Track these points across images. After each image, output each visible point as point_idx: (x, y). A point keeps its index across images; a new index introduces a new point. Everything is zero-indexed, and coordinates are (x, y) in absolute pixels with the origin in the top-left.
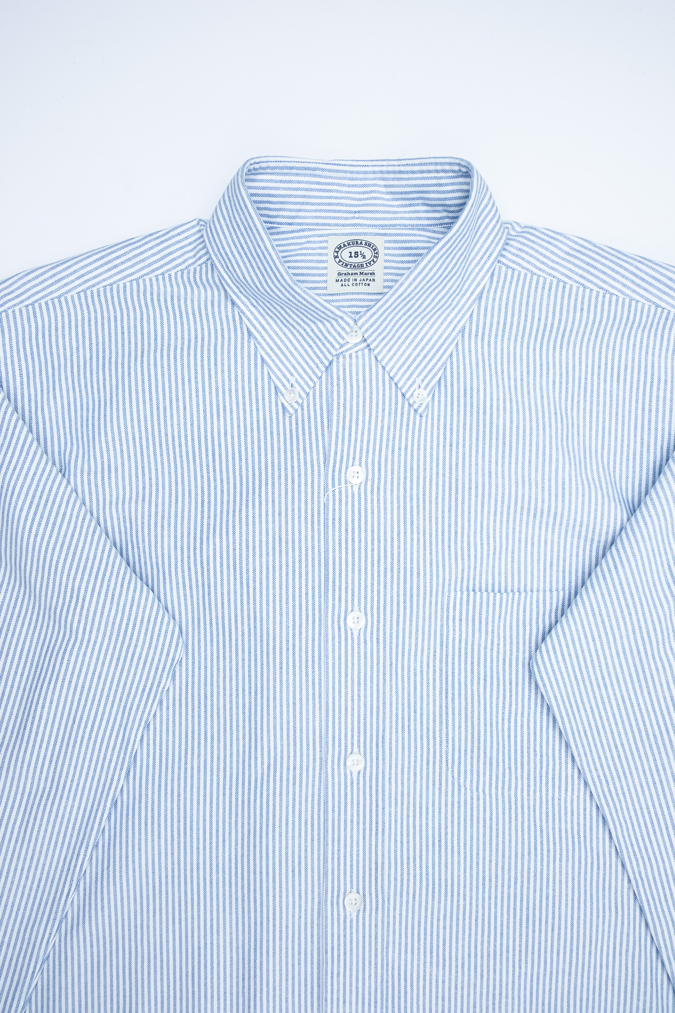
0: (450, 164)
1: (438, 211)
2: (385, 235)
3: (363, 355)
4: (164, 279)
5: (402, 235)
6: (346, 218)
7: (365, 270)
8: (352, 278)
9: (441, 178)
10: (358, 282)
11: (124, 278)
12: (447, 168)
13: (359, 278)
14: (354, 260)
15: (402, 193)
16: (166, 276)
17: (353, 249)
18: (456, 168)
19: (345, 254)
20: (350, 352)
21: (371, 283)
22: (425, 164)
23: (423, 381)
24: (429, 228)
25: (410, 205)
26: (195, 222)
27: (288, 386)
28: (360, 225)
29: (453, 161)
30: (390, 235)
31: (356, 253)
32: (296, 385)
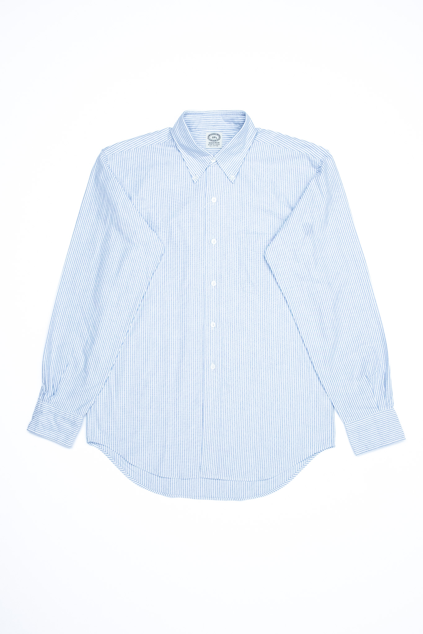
0: (240, 112)
1: (237, 125)
2: (222, 132)
3: (216, 166)
4: (159, 144)
5: (227, 132)
6: (211, 127)
7: (216, 142)
8: (213, 144)
9: (238, 116)
10: (215, 145)
11: (148, 144)
12: (239, 113)
13: (215, 144)
14: (213, 139)
15: (227, 120)
16: (160, 143)
17: (213, 136)
18: (242, 113)
19: (211, 137)
20: (212, 165)
21: (218, 145)
22: (233, 112)
23: (233, 173)
24: (235, 130)
25: (230, 123)
26: (168, 128)
27: (194, 175)
28: (215, 129)
29: (241, 111)
30: (224, 132)
31: (214, 137)
32: (197, 174)
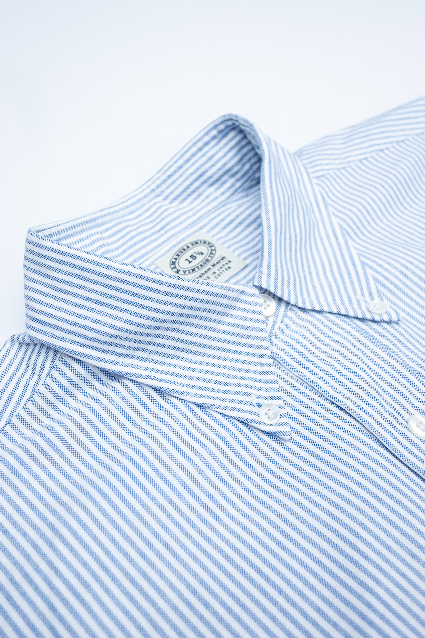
0: (207, 133)
1: (226, 182)
2: (201, 228)
3: (291, 319)
4: (14, 427)
5: (215, 217)
6: (156, 239)
7: (214, 261)
8: (209, 274)
9: (207, 152)
10: (218, 272)
12: (207, 139)
13: (215, 269)
14: (195, 263)
15: (184, 191)
16: (15, 420)
17: (187, 255)
18: (214, 132)
19: (183, 264)
20: (277, 326)
21: (230, 265)
22: (185, 153)
23: (363, 295)
24: (229, 200)
25: (199, 196)
27: (255, 409)
28: (173, 236)
29: (208, 129)
30: (205, 225)
31: (192, 256)
32: (261, 401)
